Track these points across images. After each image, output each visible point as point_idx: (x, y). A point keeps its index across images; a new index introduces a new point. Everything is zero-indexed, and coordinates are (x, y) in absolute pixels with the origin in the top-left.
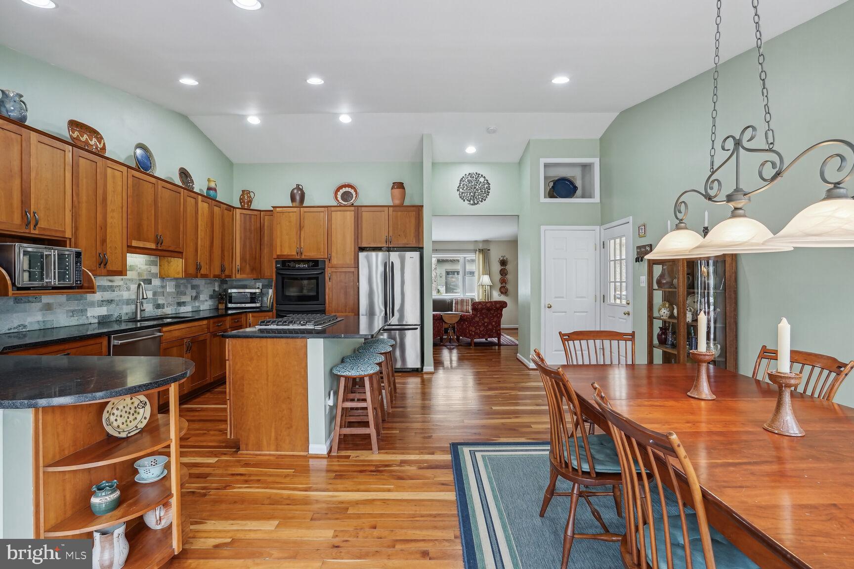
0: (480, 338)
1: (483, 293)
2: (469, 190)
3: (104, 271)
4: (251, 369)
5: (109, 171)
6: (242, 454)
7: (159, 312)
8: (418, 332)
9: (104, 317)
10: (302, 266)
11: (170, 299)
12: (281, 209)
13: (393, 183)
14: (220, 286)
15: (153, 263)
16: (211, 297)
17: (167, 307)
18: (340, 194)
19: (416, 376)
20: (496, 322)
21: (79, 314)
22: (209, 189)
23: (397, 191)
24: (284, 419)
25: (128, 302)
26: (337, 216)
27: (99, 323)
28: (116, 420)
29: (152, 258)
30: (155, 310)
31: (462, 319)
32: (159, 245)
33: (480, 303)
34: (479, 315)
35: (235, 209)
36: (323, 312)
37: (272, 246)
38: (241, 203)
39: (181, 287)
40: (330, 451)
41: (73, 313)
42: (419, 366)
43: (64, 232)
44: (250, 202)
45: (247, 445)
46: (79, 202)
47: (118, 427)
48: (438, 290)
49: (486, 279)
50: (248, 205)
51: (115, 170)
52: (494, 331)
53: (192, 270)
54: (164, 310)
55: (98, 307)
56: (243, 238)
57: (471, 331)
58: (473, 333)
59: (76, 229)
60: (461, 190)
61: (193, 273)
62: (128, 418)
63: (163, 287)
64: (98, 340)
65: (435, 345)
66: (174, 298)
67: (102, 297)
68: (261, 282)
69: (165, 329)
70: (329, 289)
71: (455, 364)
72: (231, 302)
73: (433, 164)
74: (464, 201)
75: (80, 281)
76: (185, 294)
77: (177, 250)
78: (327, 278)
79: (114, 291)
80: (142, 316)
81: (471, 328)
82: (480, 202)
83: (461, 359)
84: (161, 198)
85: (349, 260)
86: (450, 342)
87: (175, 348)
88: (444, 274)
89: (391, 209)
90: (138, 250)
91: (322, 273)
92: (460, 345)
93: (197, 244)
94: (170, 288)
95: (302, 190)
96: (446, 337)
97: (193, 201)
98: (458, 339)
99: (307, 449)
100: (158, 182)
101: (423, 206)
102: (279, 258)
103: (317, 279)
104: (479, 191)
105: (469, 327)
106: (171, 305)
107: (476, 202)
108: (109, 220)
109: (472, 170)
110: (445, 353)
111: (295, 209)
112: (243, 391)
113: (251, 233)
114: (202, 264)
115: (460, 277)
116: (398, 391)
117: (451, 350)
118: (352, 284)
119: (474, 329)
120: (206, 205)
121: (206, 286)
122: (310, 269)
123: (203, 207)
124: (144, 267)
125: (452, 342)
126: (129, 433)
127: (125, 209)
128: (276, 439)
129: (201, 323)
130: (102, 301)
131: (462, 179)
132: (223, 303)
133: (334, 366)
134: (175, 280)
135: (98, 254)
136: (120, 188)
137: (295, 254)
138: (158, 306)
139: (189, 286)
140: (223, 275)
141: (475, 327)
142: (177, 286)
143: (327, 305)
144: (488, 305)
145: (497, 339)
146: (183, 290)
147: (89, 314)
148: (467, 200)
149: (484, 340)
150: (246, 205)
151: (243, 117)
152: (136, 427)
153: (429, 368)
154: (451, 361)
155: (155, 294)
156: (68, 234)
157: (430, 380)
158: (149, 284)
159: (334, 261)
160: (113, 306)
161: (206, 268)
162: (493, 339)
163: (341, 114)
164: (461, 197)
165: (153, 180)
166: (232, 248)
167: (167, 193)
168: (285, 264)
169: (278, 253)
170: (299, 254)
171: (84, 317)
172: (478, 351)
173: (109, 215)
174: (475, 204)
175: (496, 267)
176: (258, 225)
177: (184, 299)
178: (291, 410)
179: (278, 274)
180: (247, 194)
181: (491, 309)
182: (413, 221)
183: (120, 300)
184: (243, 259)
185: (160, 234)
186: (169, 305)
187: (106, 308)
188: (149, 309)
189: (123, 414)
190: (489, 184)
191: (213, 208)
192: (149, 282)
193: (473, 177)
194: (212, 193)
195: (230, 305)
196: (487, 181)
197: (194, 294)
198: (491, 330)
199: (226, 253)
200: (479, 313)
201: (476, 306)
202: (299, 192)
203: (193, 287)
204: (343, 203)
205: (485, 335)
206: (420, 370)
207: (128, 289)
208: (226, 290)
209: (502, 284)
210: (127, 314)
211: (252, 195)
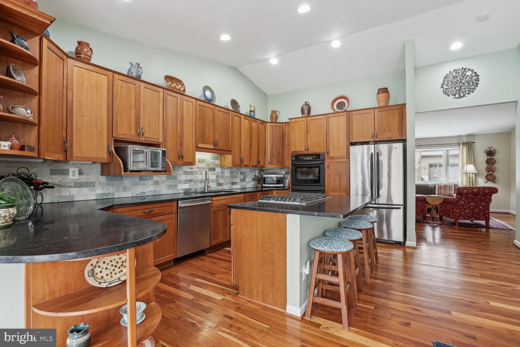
0: (465, 219)
1: (467, 180)
2: (454, 85)
3: (182, 163)
4: (246, 234)
5: (185, 102)
6: (239, 297)
7: (220, 188)
8: (401, 211)
9: (187, 190)
10: (308, 158)
11: (227, 180)
12: (295, 120)
13: (378, 90)
14: (259, 173)
15: (216, 158)
16: (254, 180)
17: (225, 185)
18: (335, 104)
19: (399, 248)
20: (484, 206)
21: (173, 187)
22: (251, 111)
23: (382, 95)
24: (268, 278)
25: (201, 182)
26: (333, 121)
27: (184, 193)
28: (101, 272)
29: (216, 155)
30: (218, 186)
31: (446, 202)
32: (216, 146)
33: (465, 188)
34: (464, 199)
35: (266, 123)
36: (323, 191)
37: (289, 145)
38: (271, 119)
39: (234, 173)
40: (304, 315)
41: (170, 187)
42: (401, 240)
43: (158, 139)
44: (277, 118)
45: (243, 291)
46: (167, 121)
47: (102, 277)
48: (422, 178)
49: (471, 168)
50: (275, 120)
51: (188, 102)
52: (481, 214)
53: (237, 162)
54: (223, 187)
55: (184, 184)
56: (272, 142)
57: (456, 212)
58: (458, 215)
59: (165, 137)
60: (445, 87)
61: (239, 164)
62: (114, 270)
63: (223, 173)
64: (171, 204)
65: (417, 221)
66: (229, 179)
67: (186, 178)
68: (284, 170)
69: (214, 199)
70: (328, 175)
71: (437, 241)
72: (264, 183)
73: (416, 69)
74: (449, 96)
75: (165, 167)
76: (236, 177)
77: (227, 149)
78: (326, 167)
79: (193, 175)
80: (208, 190)
81: (455, 210)
82: (467, 95)
83: (444, 237)
84: (217, 117)
85: (343, 153)
86: (433, 220)
87: (221, 211)
88: (427, 166)
89: (376, 110)
90: (202, 150)
91: (323, 163)
92: (442, 224)
93: (241, 146)
94: (227, 173)
95: (309, 106)
96: (429, 215)
97: (238, 118)
98: (441, 218)
99: (285, 308)
100: (215, 108)
101: (405, 104)
102: (293, 154)
103: (319, 167)
104: (466, 84)
105: (453, 209)
106: (227, 184)
107: (462, 95)
108: (185, 132)
109: (458, 66)
110: (428, 230)
111: (304, 119)
112: (241, 250)
113: (277, 138)
114: (244, 159)
115: (443, 169)
116: (379, 260)
117: (434, 227)
118: (345, 171)
119: (458, 211)
120: (247, 121)
121: (250, 172)
122: (314, 160)
123: (245, 123)
124: (211, 161)
125: (435, 219)
126: (110, 284)
127: (194, 124)
128: (263, 292)
129: (239, 196)
130: (186, 180)
131: (446, 76)
132: (260, 184)
133: (311, 240)
134: (230, 169)
135: (178, 152)
136: (191, 112)
137: (304, 150)
138: (219, 184)
139: (239, 173)
140: (259, 166)
141: (460, 210)
142: (232, 172)
143: (326, 186)
144: (475, 190)
145: (485, 222)
146: (235, 175)
147: (179, 188)
148: (452, 95)
149: (469, 221)
150: (274, 120)
151: (267, 60)
152: (119, 279)
153: (411, 242)
154: (434, 238)
155: (217, 177)
156: (161, 140)
157: (412, 255)
158: (213, 171)
159: (331, 154)
160: (192, 183)
161: (247, 161)
162: (480, 221)
163: (333, 40)
164: (445, 93)
165: (212, 107)
166: (265, 149)
167: (221, 114)
168: (297, 157)
169: (293, 150)
170: (306, 150)
171: (176, 189)
172: (463, 232)
173: (185, 128)
174: (461, 97)
175: (482, 158)
176: (281, 133)
177: (235, 180)
178: (273, 271)
179: (292, 164)
180: (275, 112)
181: (479, 194)
182: (397, 117)
183: (196, 180)
184: (272, 155)
185: (216, 140)
186: (226, 184)
187: (188, 184)
188: (214, 186)
189: (109, 267)
190: (478, 76)
191: (252, 123)
192: (214, 169)
193: (459, 73)
194: (252, 113)
195: (264, 185)
196: (475, 73)
197: (242, 178)
198: (479, 213)
199: (261, 152)
200: (464, 197)
201: (460, 191)
202: (307, 107)
203: (242, 173)
204: (339, 110)
205: (471, 218)
206: (402, 243)
207: (201, 174)
208: (262, 176)
209: (489, 172)
210: (200, 188)
211: (278, 113)
